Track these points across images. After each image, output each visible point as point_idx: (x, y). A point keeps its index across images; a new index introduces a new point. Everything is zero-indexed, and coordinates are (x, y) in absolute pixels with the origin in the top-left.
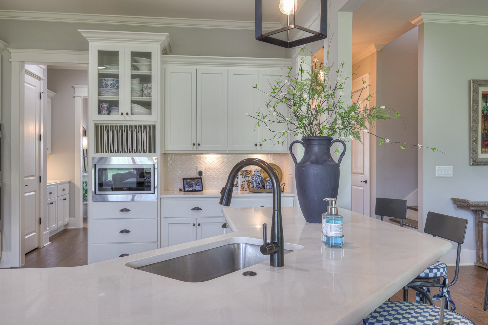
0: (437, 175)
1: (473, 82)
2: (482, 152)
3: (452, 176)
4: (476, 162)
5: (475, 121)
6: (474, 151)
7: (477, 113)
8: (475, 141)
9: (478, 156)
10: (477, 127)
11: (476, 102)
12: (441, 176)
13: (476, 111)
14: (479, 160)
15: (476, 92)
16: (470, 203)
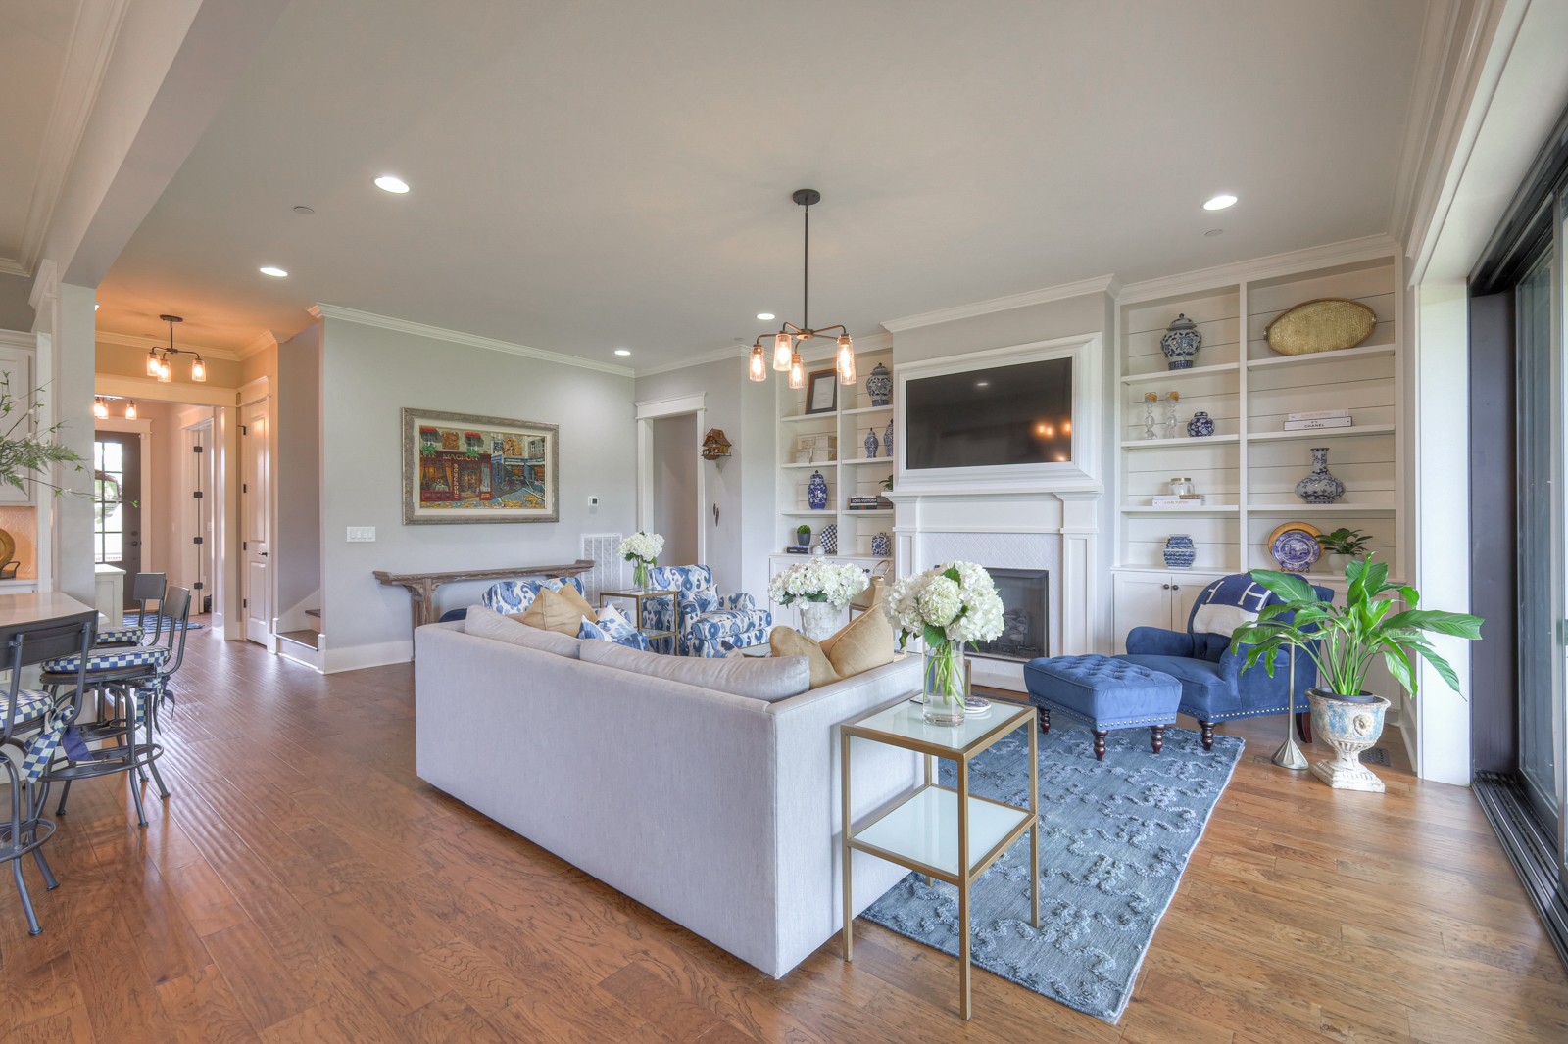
0: (349, 539)
1: (406, 412)
2: (421, 507)
3: (374, 540)
4: (411, 521)
5: (409, 464)
6: (408, 506)
7: (412, 454)
8: (409, 492)
9: (413, 512)
10: (412, 473)
11: (410, 439)
12: (356, 540)
13: (409, 451)
14: (414, 518)
15: (409, 425)
16: (391, 576)
